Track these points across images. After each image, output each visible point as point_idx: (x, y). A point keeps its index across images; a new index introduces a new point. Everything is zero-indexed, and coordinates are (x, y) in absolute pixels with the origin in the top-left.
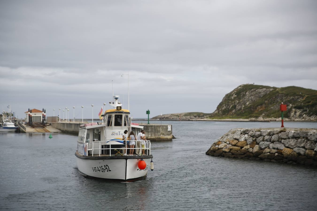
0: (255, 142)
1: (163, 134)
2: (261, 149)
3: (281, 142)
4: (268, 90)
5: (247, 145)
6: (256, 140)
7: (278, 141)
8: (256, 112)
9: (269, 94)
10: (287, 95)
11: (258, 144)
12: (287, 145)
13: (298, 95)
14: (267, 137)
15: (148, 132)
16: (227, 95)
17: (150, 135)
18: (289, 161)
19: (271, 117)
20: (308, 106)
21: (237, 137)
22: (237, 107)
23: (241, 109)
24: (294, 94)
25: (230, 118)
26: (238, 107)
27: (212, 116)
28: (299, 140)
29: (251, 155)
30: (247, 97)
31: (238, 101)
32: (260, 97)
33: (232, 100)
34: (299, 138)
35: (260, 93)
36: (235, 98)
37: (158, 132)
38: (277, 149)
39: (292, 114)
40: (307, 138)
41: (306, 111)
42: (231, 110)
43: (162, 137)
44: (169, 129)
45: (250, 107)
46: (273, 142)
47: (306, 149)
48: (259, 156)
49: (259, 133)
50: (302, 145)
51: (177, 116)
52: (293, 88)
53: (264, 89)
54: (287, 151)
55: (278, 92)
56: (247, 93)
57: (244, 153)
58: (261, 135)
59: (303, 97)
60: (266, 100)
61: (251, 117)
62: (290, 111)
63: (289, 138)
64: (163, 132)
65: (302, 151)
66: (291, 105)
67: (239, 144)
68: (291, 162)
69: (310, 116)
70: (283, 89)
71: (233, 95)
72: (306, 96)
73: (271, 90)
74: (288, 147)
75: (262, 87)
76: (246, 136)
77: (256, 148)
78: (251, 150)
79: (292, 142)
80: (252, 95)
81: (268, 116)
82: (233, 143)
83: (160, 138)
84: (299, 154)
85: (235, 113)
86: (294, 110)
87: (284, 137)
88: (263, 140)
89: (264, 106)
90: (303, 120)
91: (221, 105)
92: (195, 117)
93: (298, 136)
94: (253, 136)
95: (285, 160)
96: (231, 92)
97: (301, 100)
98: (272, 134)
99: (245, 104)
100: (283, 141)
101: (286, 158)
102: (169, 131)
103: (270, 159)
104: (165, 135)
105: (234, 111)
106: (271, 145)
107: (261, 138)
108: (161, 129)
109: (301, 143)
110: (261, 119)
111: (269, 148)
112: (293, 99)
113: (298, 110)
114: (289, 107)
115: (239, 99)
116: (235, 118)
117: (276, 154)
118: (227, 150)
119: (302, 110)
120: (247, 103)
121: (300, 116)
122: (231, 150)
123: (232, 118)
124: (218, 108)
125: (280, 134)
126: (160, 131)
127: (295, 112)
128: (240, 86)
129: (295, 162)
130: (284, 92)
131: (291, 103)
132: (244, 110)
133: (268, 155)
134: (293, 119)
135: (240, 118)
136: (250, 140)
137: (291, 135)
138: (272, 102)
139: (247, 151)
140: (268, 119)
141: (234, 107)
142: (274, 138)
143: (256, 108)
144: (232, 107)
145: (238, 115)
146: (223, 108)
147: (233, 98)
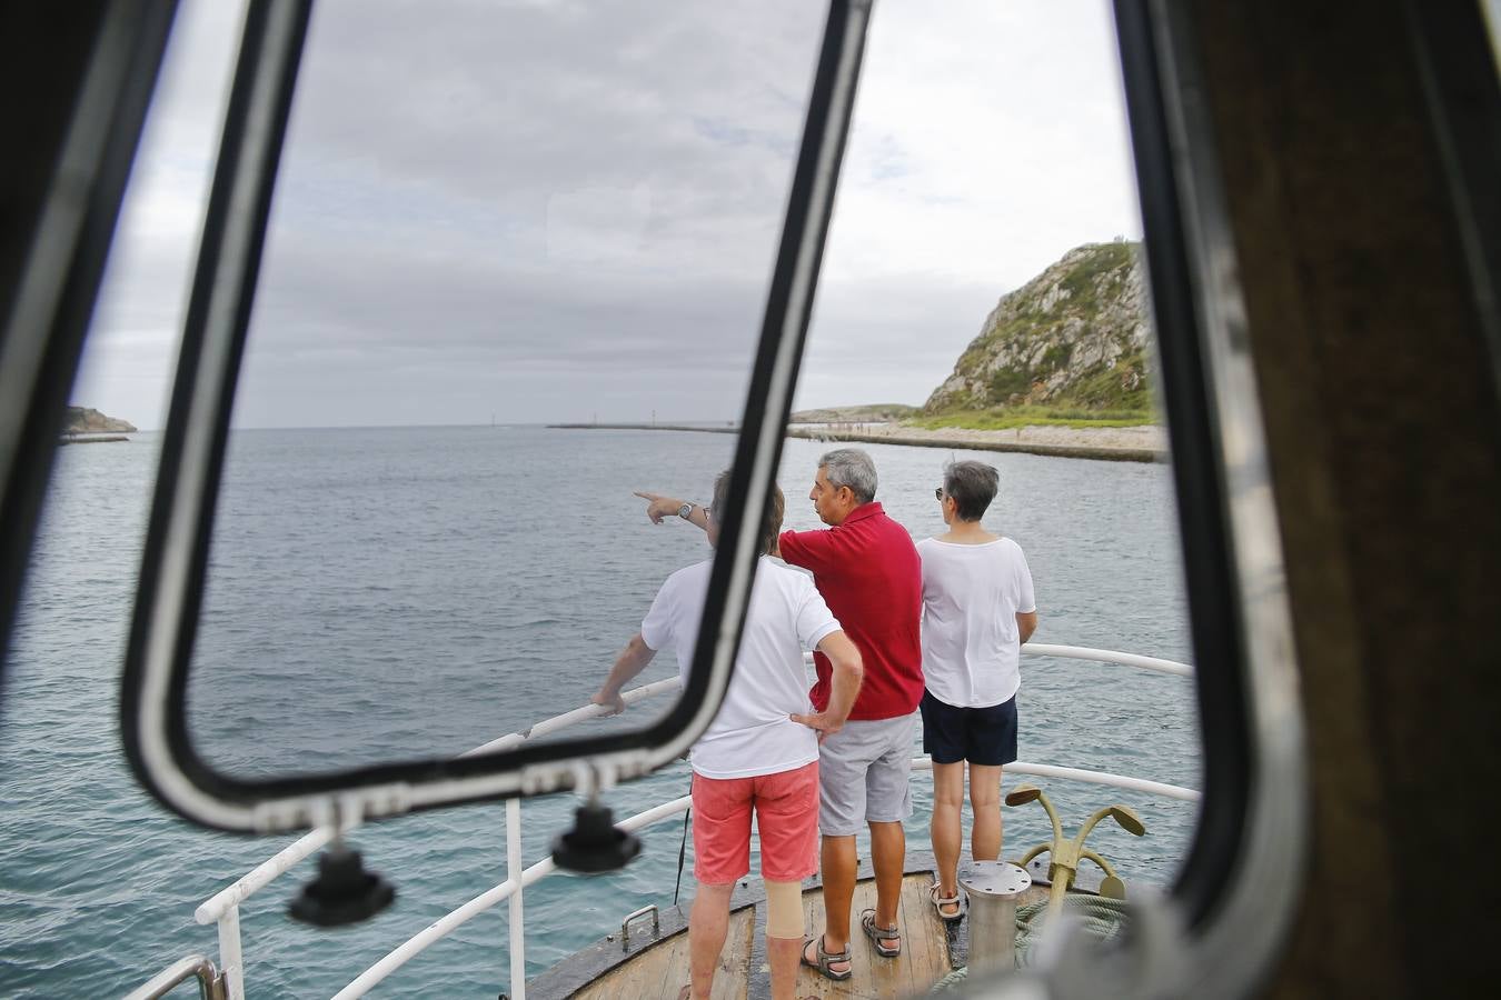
16: (1007, 301)
22: (1076, 358)
23: (1101, 366)
26: (1082, 358)
31: (1079, 323)
33: (1044, 318)
36: (1060, 305)
42: (1042, 375)
71: (1046, 292)
85: (1066, 391)
91: (979, 347)
99: (1124, 337)
105: (1058, 378)
115: (1090, 308)
144: (1047, 359)
145: (1092, 400)
146: (997, 365)
147: (1047, 306)
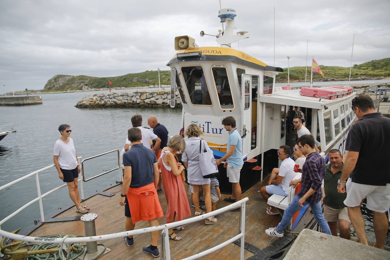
0: (101, 99)
1: (38, 100)
2: (105, 102)
3: (115, 98)
4: (70, 77)
5: (98, 101)
6: (102, 98)
7: (114, 98)
8: (66, 88)
9: (71, 79)
10: (80, 79)
11: (103, 100)
12: (118, 99)
13: (85, 79)
14: (108, 97)
15: (29, 100)
16: (49, 81)
17: (30, 101)
18: (121, 106)
19: (74, 90)
20: (90, 84)
21: (92, 98)
22: (55, 86)
23: (57, 87)
24: (83, 79)
25: (53, 91)
26: (56, 86)
27: (42, 91)
28: (124, 97)
29: (101, 105)
30: (60, 81)
31: (55, 83)
32: (66, 81)
33: (52, 83)
34: (124, 96)
35: (66, 79)
36: (54, 82)
37: (34, 99)
38: (114, 101)
39: (84, 88)
40: (128, 96)
41: (90, 86)
42: (52, 88)
43: (37, 102)
44: (40, 98)
45: (62, 86)
46: (111, 98)
47: (128, 100)
48: (105, 105)
49: (103, 95)
50: (126, 99)
51: (20, 92)
52: (82, 76)
53: (68, 77)
54: (119, 102)
55: (75, 78)
56: (60, 79)
57: (97, 105)
58: (104, 96)
59: (87, 80)
60: (70, 82)
61: (63, 90)
62: (82, 87)
63: (119, 96)
64: (37, 99)
65: (126, 101)
66: (82, 84)
67: (93, 101)
68: (122, 106)
69: (92, 89)
70: (77, 77)
71: (52, 80)
72: (89, 79)
73: (72, 77)
74: (119, 100)
75: (67, 76)
76: (96, 97)
77: (103, 102)
78: (100, 103)
79: (121, 98)
80: (62, 80)
81: (72, 90)
82: (90, 101)
83: (36, 103)
84: (125, 103)
85: (54, 89)
86: (84, 86)
87: (117, 96)
88: (106, 98)
89: (69, 85)
90: (89, 90)
91: (46, 85)
92: (31, 92)
93: (123, 95)
94: (100, 97)
95: (118, 106)
96: (51, 79)
97: (86, 81)
98: (110, 95)
99: (59, 84)
100: (116, 98)
101: (119, 105)
102: (41, 99)
103: (111, 106)
104: (39, 101)
105: (54, 88)
106: (110, 100)
107: (104, 97)
108: (36, 98)
109: (125, 98)
110: (68, 91)
111: (109, 101)
112: (83, 81)
113: (86, 86)
114: (82, 85)
115: (56, 82)
116: (55, 91)
117: (114, 104)
118: (88, 104)
119: (88, 86)
120: (61, 84)
121: (87, 89)
122: (90, 104)
123: (54, 91)
124: (45, 87)
125: (114, 95)
126: (35, 99)
127: (85, 87)
128: (56, 76)
129: (124, 106)
130: (78, 78)
131: (82, 83)
132: (59, 87)
133: (110, 105)
134: (84, 90)
135: (58, 91)
136: (99, 99)
137: (119, 95)
138: (73, 83)
139: (98, 104)
140: (72, 91)
141: (54, 86)
142: (111, 97)
143: (65, 86)
144: (53, 86)
145: (56, 90)
146: (48, 87)
147: (52, 82)
